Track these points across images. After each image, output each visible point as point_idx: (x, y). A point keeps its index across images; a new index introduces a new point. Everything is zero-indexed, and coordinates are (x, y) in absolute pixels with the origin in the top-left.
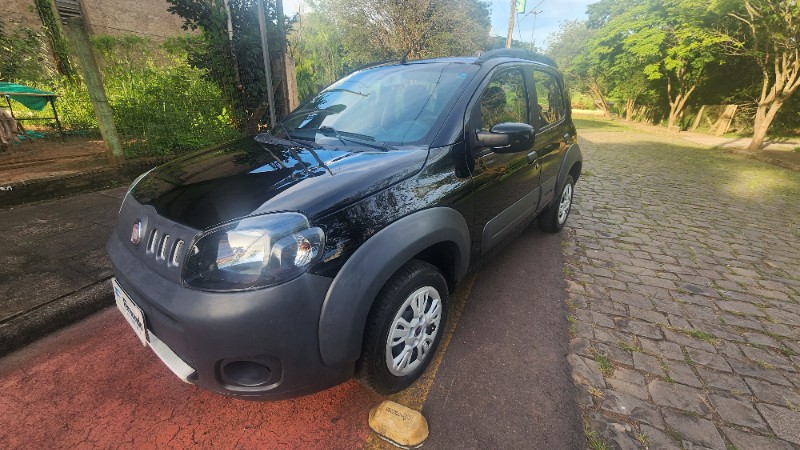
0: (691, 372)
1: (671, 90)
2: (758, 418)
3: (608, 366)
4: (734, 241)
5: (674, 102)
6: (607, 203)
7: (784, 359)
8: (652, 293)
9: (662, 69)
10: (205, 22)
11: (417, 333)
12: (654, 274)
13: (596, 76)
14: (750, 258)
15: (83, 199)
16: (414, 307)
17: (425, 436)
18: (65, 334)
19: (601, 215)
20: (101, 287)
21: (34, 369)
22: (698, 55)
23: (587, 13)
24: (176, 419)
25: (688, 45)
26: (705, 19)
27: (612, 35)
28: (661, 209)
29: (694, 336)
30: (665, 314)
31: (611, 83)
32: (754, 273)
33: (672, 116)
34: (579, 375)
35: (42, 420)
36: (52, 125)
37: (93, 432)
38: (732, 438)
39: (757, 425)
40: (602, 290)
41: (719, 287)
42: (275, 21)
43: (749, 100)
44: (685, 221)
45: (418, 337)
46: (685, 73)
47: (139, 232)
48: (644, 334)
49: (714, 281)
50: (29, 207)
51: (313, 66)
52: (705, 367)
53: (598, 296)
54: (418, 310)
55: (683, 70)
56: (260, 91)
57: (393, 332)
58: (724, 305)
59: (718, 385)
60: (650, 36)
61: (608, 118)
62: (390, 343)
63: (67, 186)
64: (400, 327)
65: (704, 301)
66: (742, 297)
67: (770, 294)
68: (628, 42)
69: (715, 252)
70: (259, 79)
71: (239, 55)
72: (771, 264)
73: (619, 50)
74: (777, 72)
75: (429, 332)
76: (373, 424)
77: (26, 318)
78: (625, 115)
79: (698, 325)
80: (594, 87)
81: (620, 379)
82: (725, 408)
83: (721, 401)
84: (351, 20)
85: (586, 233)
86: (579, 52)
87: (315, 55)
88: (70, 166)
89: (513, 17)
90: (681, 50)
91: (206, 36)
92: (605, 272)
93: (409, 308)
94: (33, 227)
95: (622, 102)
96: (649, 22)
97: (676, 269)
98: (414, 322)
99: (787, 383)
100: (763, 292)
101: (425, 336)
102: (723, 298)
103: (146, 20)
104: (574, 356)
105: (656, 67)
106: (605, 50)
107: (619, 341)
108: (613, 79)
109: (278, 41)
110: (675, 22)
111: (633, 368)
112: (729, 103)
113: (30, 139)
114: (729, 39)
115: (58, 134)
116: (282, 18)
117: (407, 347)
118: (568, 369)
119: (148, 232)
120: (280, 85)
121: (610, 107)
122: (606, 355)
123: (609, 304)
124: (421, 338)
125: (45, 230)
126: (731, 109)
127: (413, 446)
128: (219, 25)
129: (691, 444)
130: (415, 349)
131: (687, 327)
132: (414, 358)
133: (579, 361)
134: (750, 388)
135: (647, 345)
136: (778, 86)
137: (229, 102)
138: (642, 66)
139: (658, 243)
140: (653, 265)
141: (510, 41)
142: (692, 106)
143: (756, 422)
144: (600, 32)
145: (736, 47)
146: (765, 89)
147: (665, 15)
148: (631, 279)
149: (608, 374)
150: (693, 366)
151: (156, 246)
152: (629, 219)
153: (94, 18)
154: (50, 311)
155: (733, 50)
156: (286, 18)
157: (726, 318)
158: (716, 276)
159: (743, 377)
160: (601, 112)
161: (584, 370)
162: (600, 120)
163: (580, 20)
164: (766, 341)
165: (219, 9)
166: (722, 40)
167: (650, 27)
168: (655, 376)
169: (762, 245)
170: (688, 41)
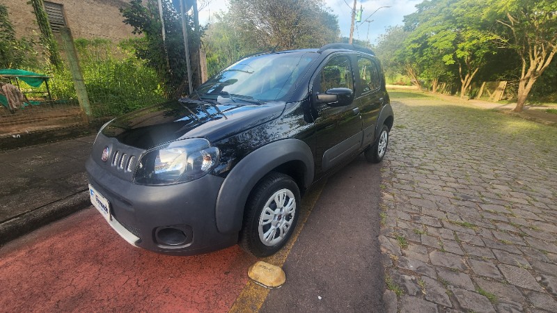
0: (458, 246)
1: (462, 72)
2: (498, 272)
3: (404, 243)
4: (496, 168)
5: (464, 80)
6: (414, 145)
7: (519, 238)
8: (438, 200)
9: (455, 57)
10: (148, 29)
11: (279, 219)
12: (441, 188)
13: (411, 63)
14: (507, 179)
15: (65, 143)
16: (276, 201)
17: (283, 281)
18: (55, 225)
19: (409, 153)
20: (78, 197)
21: (36, 246)
22: (479, 48)
23: (403, 21)
24: (126, 273)
25: (471, 42)
26: (481, 24)
27: (420, 36)
28: (450, 148)
29: (463, 225)
30: (445, 212)
31: (421, 67)
32: (507, 188)
33: (463, 90)
34: (385, 248)
35: (42, 274)
36: (45, 97)
37: (75, 281)
38: (480, 284)
39: (496, 277)
40: (405, 198)
41: (483, 196)
42: (193, 29)
43: (514, 78)
44: (464, 156)
45: (280, 221)
46: (471, 60)
47: (107, 154)
48: (430, 223)
49: (480, 193)
50: (31, 148)
51: (219, 58)
52: (467, 243)
53: (402, 201)
54: (280, 203)
55: (469, 58)
56: (183, 73)
57: (263, 216)
58: (485, 207)
59: (474, 253)
60: (446, 36)
61: (420, 91)
62: (261, 223)
63: (56, 135)
64: (268, 213)
65: (471, 204)
66: (497, 202)
67: (516, 200)
68: (431, 40)
69: (483, 175)
70: (182, 66)
71: (169, 50)
72: (519, 182)
73: (425, 46)
74: (531, 59)
75: (288, 219)
76: (250, 275)
77: (31, 215)
78: (431, 89)
79: (466, 219)
80: (410, 70)
81: (411, 250)
82: (477, 267)
83: (476, 263)
84: (244, 27)
85: (398, 163)
86: (399, 47)
87: (220, 50)
88: (57, 123)
89: (353, 24)
90: (467, 45)
91: (148, 38)
92: (408, 187)
93: (273, 202)
94: (33, 160)
95: (430, 81)
96: (445, 27)
97: (455, 185)
98: (277, 211)
99: (520, 253)
100: (512, 199)
101: (285, 221)
102: (484, 203)
103: (108, 28)
104: (383, 237)
105: (451, 56)
106: (416, 46)
107: (413, 228)
108: (423, 65)
109: (195, 41)
110: (462, 27)
111: (420, 244)
112: (501, 80)
113: (31, 105)
114: (498, 38)
115: (49, 103)
116: (198, 27)
117: (273, 227)
118: (378, 245)
119: (113, 152)
120: (196, 70)
121: (421, 84)
122: (404, 236)
123: (408, 206)
124: (282, 222)
125: (42, 162)
126: (503, 84)
127: (275, 287)
128: (156, 31)
129: (452, 287)
130: (278, 229)
131: (458, 220)
132: (277, 235)
133: (386, 239)
134: (495, 255)
135: (431, 230)
136: (532, 68)
137: (162, 80)
138: (442, 56)
139: (445, 170)
140: (441, 183)
141: (351, 40)
142: (477, 82)
143: (496, 275)
144: (413, 33)
145: (503, 42)
146: (524, 70)
147: (455, 22)
148: (425, 191)
149: (404, 247)
150: (460, 243)
151: (117, 162)
152: (427, 155)
153: (73, 27)
154: (46, 210)
155: (502, 45)
156: (200, 26)
157: (485, 215)
158: (481, 189)
159: (491, 249)
160: (415, 87)
161: (388, 245)
162: (415, 92)
163: (399, 26)
164: (509, 228)
165: (156, 20)
166: (493, 38)
167: (446, 30)
168: (434, 249)
169: (515, 171)
170: (472, 39)
